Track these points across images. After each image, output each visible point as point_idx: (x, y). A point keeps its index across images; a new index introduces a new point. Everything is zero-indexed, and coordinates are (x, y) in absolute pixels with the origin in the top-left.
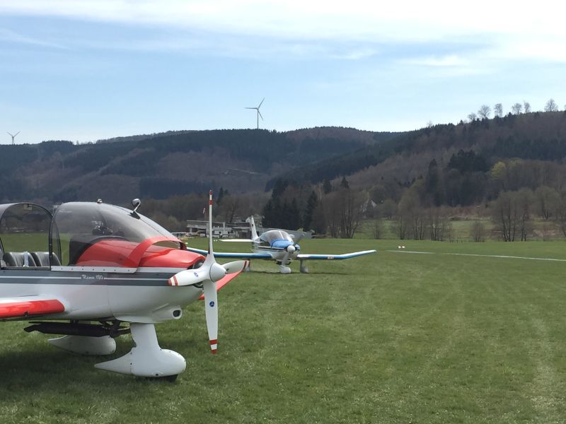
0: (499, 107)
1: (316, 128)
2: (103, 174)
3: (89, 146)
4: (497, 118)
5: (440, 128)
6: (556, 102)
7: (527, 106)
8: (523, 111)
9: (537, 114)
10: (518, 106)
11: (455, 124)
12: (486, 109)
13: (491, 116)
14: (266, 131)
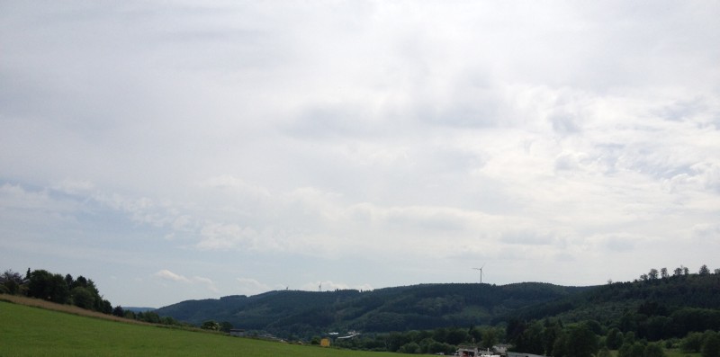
0: (664, 271)
1: (524, 283)
2: (380, 312)
3: (368, 293)
4: (664, 278)
5: (619, 285)
6: (708, 268)
7: (686, 270)
8: (683, 273)
9: (694, 276)
10: (679, 270)
11: (631, 281)
12: (654, 273)
13: (660, 276)
14: (488, 285)
